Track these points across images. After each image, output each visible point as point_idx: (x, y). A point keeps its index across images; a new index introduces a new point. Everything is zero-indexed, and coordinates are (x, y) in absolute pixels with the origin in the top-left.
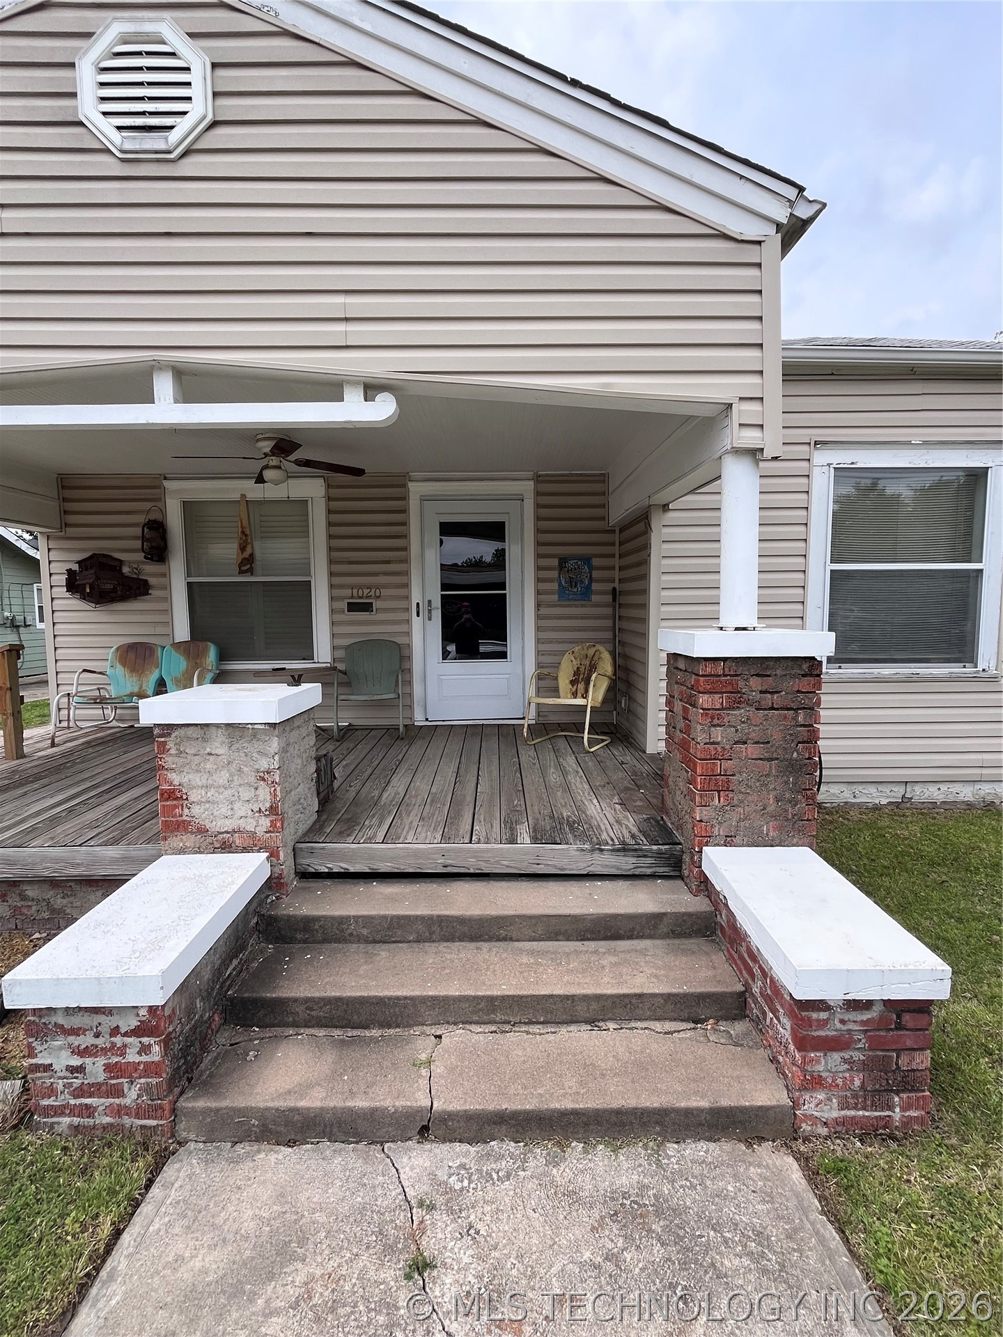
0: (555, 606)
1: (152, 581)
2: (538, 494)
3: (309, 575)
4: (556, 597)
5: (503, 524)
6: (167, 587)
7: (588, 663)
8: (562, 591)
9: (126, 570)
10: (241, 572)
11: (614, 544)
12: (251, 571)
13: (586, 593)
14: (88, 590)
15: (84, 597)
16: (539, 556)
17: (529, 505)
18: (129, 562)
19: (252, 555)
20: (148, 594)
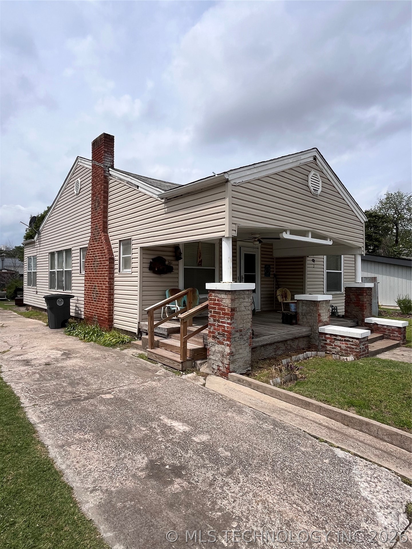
0: (264, 278)
1: (174, 267)
2: (261, 247)
3: (214, 266)
4: (264, 275)
5: (254, 255)
6: (178, 269)
7: (284, 293)
8: (265, 274)
9: (167, 263)
10: (199, 265)
11: (274, 262)
12: (201, 265)
13: (269, 275)
14: (156, 269)
15: (155, 272)
16: (262, 264)
17: (259, 250)
18: (168, 260)
19: (202, 260)
20: (173, 272)
